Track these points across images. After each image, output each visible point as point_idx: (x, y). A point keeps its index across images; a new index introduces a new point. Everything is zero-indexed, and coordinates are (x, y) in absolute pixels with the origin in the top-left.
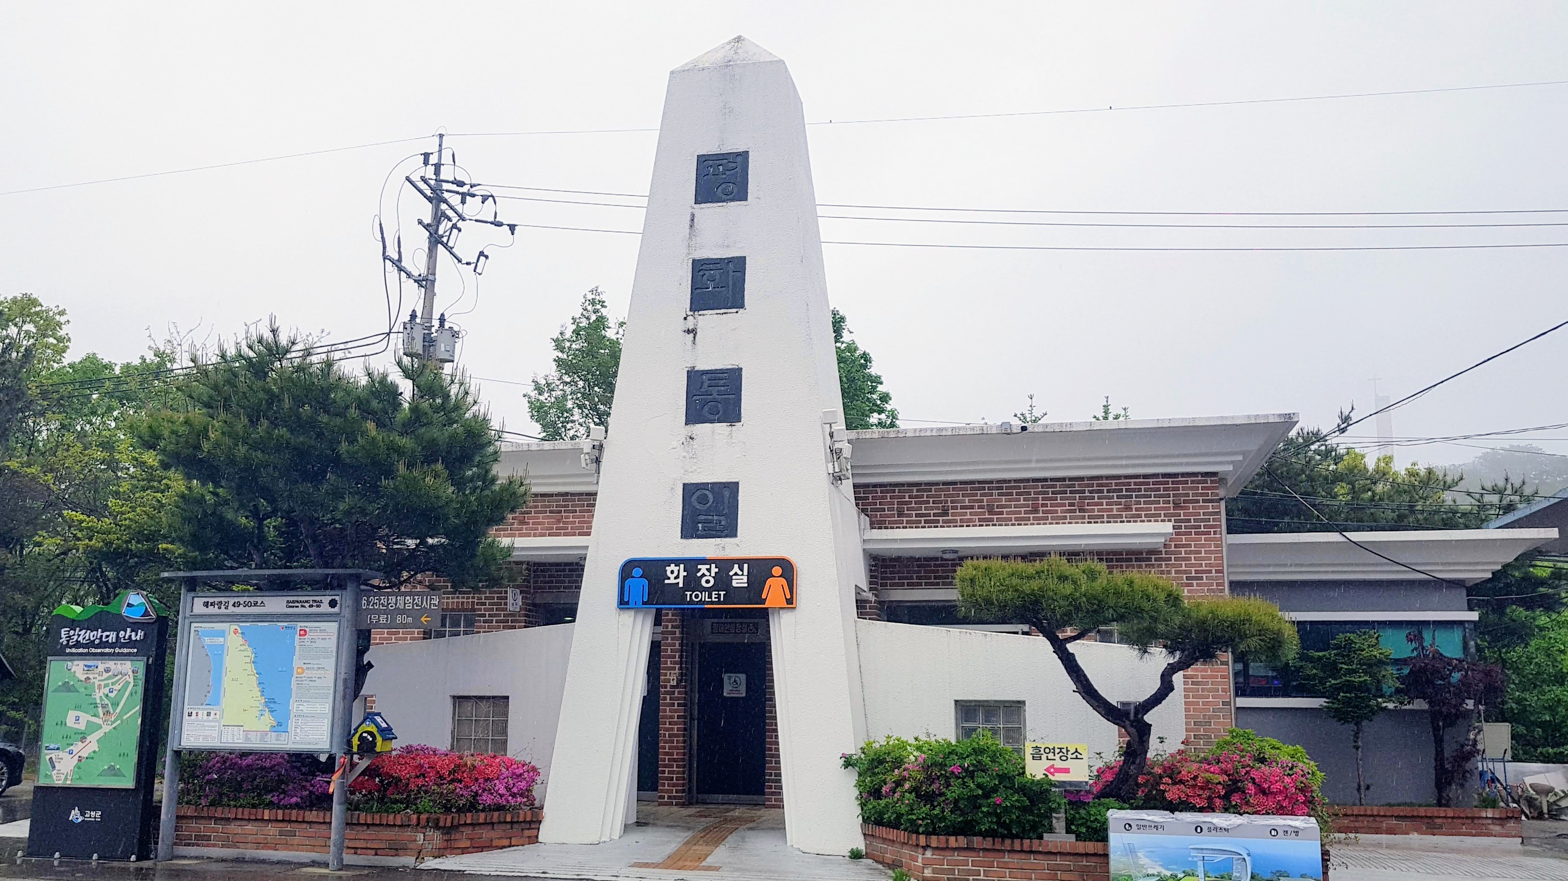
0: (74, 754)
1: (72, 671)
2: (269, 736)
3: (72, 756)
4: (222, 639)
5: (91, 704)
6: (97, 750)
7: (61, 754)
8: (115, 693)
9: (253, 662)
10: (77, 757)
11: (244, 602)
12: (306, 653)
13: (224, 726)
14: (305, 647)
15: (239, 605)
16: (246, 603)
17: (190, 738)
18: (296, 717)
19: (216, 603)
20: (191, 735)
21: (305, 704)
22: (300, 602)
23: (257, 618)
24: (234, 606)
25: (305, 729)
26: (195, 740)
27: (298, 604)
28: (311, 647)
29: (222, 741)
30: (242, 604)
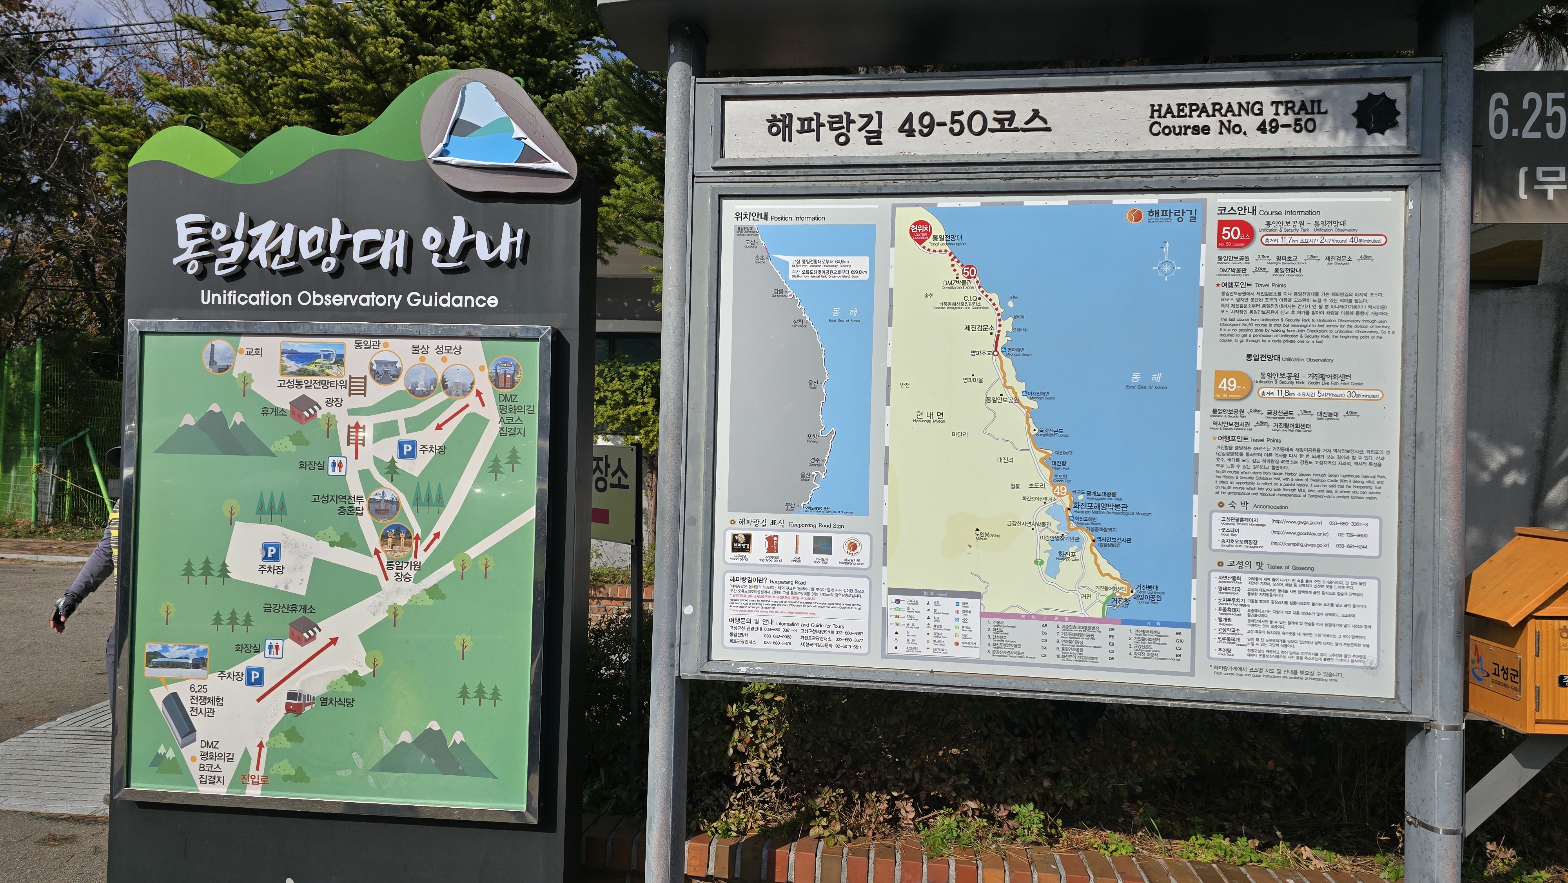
0: (268, 684)
1: (236, 372)
2: (1101, 637)
3: (260, 691)
4: (860, 263)
5: (326, 499)
6: (365, 671)
7: (214, 684)
8: (423, 460)
9: (1010, 351)
10: (280, 698)
11: (954, 114)
12: (1254, 316)
13: (891, 591)
14: (1247, 290)
15: (931, 127)
16: (964, 119)
17: (750, 632)
18: (1224, 567)
19: (824, 119)
20: (753, 622)
21: (1262, 519)
22: (1215, 110)
23: (1017, 175)
24: (910, 133)
25: (1272, 617)
26: (772, 640)
27: (1203, 121)
28: (1276, 290)
29: (891, 650)
30: (944, 124)
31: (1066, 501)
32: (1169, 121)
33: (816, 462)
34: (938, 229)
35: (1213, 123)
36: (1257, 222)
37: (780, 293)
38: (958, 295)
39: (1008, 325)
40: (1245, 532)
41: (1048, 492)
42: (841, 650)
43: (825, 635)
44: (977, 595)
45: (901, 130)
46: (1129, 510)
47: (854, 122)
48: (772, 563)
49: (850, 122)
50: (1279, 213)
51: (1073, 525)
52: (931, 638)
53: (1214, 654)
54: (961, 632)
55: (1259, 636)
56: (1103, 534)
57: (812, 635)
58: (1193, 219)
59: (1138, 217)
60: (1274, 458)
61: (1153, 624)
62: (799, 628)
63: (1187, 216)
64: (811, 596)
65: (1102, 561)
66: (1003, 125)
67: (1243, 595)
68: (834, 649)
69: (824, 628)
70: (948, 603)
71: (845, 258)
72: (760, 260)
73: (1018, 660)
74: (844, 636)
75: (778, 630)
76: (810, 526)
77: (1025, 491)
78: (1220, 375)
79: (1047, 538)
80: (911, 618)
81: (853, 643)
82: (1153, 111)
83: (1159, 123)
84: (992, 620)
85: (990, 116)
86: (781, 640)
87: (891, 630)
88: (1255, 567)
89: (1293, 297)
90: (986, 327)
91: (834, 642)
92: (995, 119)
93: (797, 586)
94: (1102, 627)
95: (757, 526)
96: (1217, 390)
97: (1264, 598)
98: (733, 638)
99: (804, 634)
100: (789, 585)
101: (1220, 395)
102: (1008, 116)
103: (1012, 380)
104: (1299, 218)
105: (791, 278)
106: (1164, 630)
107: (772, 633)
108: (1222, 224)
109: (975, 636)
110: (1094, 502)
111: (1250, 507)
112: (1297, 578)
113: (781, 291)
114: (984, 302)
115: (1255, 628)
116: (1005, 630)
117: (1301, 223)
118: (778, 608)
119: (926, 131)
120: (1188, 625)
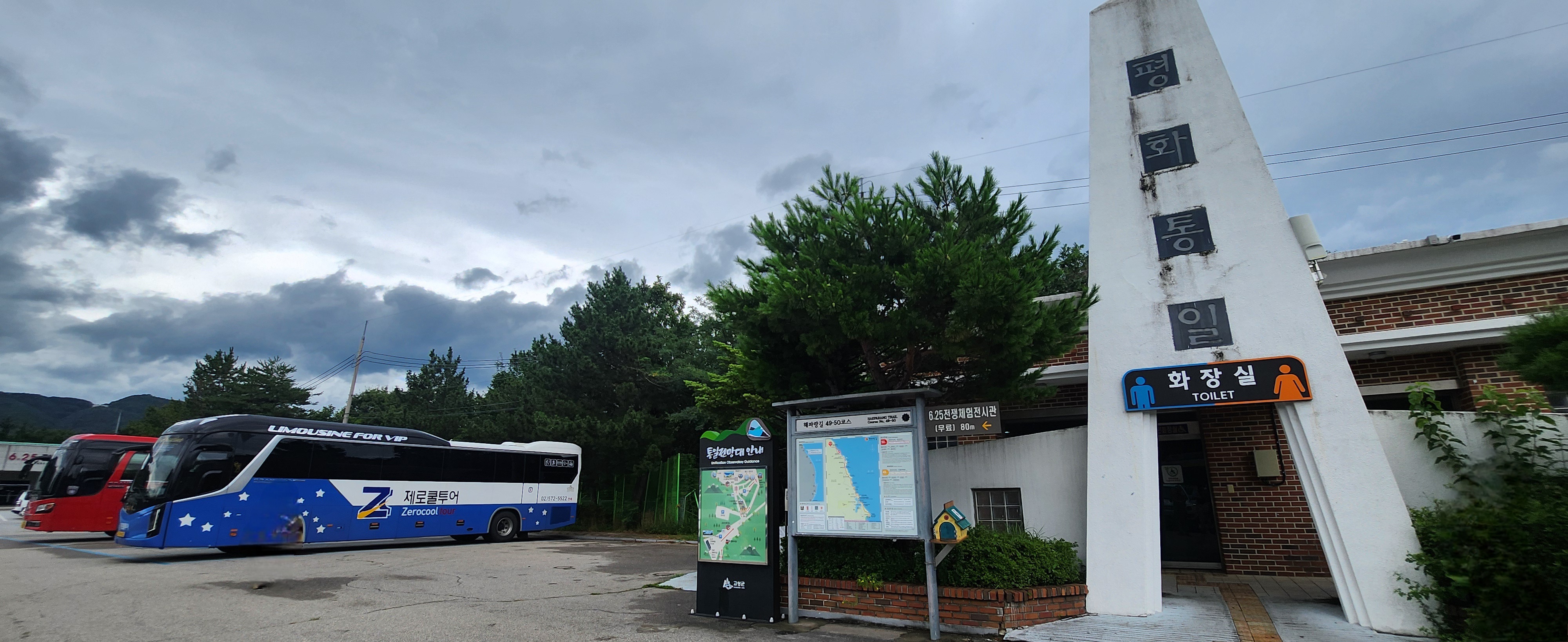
0: (723, 537)
2: (866, 525)
3: (721, 539)
4: (820, 450)
5: (732, 501)
6: (738, 535)
7: (714, 537)
8: (747, 493)
9: (847, 467)
10: (725, 540)
13: (829, 517)
14: (887, 453)
16: (837, 421)
17: (805, 525)
18: (887, 509)
19: (813, 423)
21: (892, 499)
22: (878, 418)
23: (846, 432)
25: (894, 519)
27: (876, 420)
30: (833, 422)
31: (858, 497)
34: (833, 443)
36: (887, 439)
37: (807, 456)
40: (889, 502)
44: (844, 517)
45: (826, 424)
46: (869, 498)
47: (818, 423)
48: (807, 511)
50: (892, 437)
51: (860, 501)
53: (885, 527)
54: (841, 524)
55: (893, 523)
56: (865, 503)
59: (867, 439)
60: (894, 486)
62: (813, 524)
63: (875, 439)
64: (815, 518)
65: (865, 509)
67: (890, 514)
69: (816, 524)
70: (839, 518)
71: (818, 449)
73: (851, 529)
76: (814, 504)
77: (851, 494)
78: (883, 470)
79: (855, 504)
80: (832, 522)
81: (822, 527)
82: (868, 418)
83: (869, 421)
84: (847, 521)
85: (841, 421)
86: (810, 527)
87: (829, 524)
88: (892, 509)
89: (895, 454)
91: (819, 527)
94: (865, 522)
95: (805, 504)
96: (883, 473)
97: (893, 515)
98: (802, 527)
100: (811, 516)
102: (844, 420)
103: (848, 473)
105: (808, 453)
106: (876, 522)
107: (808, 525)
108: (881, 440)
110: (863, 496)
112: (899, 511)
114: (842, 457)
117: (895, 439)
119: (830, 424)
120: (880, 521)
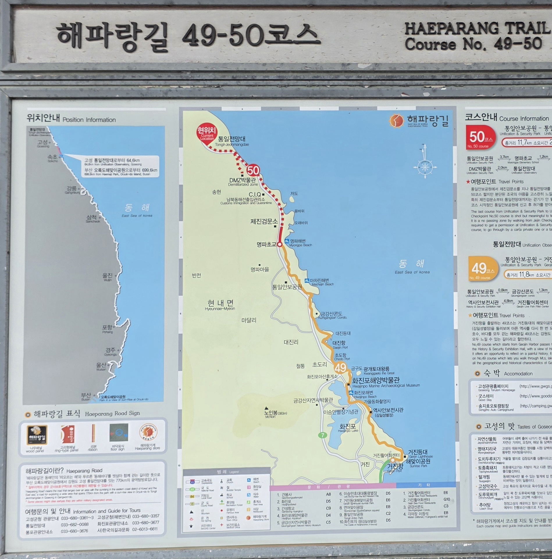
11: (233, 27)
12: (498, 208)
13: (186, 472)
14: (492, 186)
15: (213, 37)
16: (242, 31)
17: (47, 522)
18: (482, 429)
19: (112, 28)
20: (50, 512)
21: (513, 384)
22: (459, 29)
23: (291, 83)
24: (194, 43)
25: (524, 472)
26: (69, 528)
27: (449, 38)
28: (515, 186)
29: (186, 529)
30: (224, 35)
31: (346, 378)
32: (421, 37)
33: (111, 352)
34: (222, 131)
35: (458, 39)
36: (498, 127)
37: (73, 189)
38: (243, 191)
39: (289, 218)
40: (498, 398)
41: (329, 369)
42: (138, 533)
43: (122, 520)
44: (267, 470)
45: (185, 39)
46: (401, 382)
47: (141, 31)
48: (69, 453)
49: (137, 31)
50: (516, 119)
51: (352, 399)
52: (225, 514)
53: (476, 508)
54: (252, 506)
55: (514, 490)
56: (379, 406)
57: (109, 520)
58: (445, 125)
59: (400, 121)
60: (519, 330)
61: (424, 485)
62: (96, 515)
63: (440, 122)
64: (107, 483)
65: (378, 431)
66: (278, 38)
67: (498, 453)
68: (131, 533)
69: (121, 513)
70: (240, 480)
71: (136, 157)
72: (53, 158)
73: (305, 528)
74: (141, 519)
75: (74, 518)
76: (106, 414)
77: (309, 369)
78: (473, 260)
79: (329, 413)
80: (205, 496)
81: (149, 526)
82: (408, 28)
83: (413, 40)
84: (281, 493)
85: (267, 29)
86: (78, 528)
87: (187, 509)
88: (507, 428)
89: (529, 192)
90: (270, 221)
91: (130, 526)
92: (271, 32)
93: (93, 474)
94: (379, 491)
95: (53, 417)
96: (471, 274)
97: (517, 455)
98: (30, 529)
99: (101, 521)
100: (86, 474)
101: (474, 278)
102: (282, 30)
103: (295, 269)
104: (532, 123)
105: (83, 176)
106: (433, 491)
107: (70, 521)
108: (469, 128)
109: (265, 509)
110: (370, 377)
111: (501, 374)
112: (542, 436)
113: (74, 188)
114: (267, 198)
115: (509, 483)
116: (293, 501)
117: (534, 128)
118: (74, 497)
119: (208, 41)
120: (453, 484)
